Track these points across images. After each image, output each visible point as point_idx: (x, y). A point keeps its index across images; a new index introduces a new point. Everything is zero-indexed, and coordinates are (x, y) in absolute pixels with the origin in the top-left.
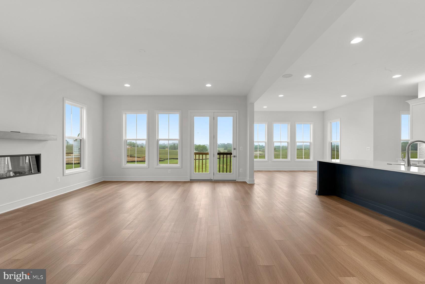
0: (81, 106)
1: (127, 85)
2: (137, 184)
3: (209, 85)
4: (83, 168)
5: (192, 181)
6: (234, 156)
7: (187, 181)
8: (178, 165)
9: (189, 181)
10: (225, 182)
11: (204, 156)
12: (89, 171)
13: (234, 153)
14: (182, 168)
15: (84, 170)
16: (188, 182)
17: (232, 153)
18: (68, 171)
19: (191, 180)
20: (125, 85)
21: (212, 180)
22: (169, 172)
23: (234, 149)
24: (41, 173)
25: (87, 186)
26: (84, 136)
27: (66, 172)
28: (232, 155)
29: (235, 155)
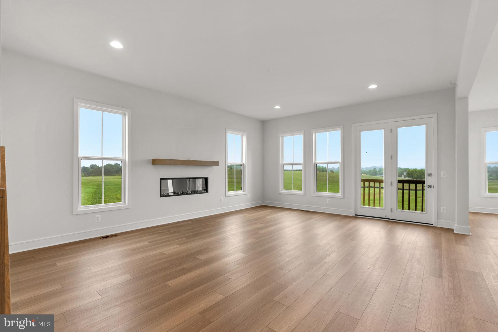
0: (242, 134)
1: (277, 107)
2: (291, 212)
3: (373, 87)
4: (244, 191)
5: (357, 217)
6: (430, 187)
7: (351, 215)
8: (339, 195)
9: (354, 215)
10: (410, 224)
11: (377, 184)
12: (249, 195)
13: (428, 181)
14: (344, 198)
15: (244, 193)
16: (352, 217)
17: (424, 181)
18: (230, 193)
19: (356, 215)
20: (275, 107)
21: (389, 219)
22: (328, 203)
23: (430, 175)
24: (208, 193)
25: (245, 208)
26: (245, 162)
27: (228, 194)
28: (425, 184)
29: (431, 184)
